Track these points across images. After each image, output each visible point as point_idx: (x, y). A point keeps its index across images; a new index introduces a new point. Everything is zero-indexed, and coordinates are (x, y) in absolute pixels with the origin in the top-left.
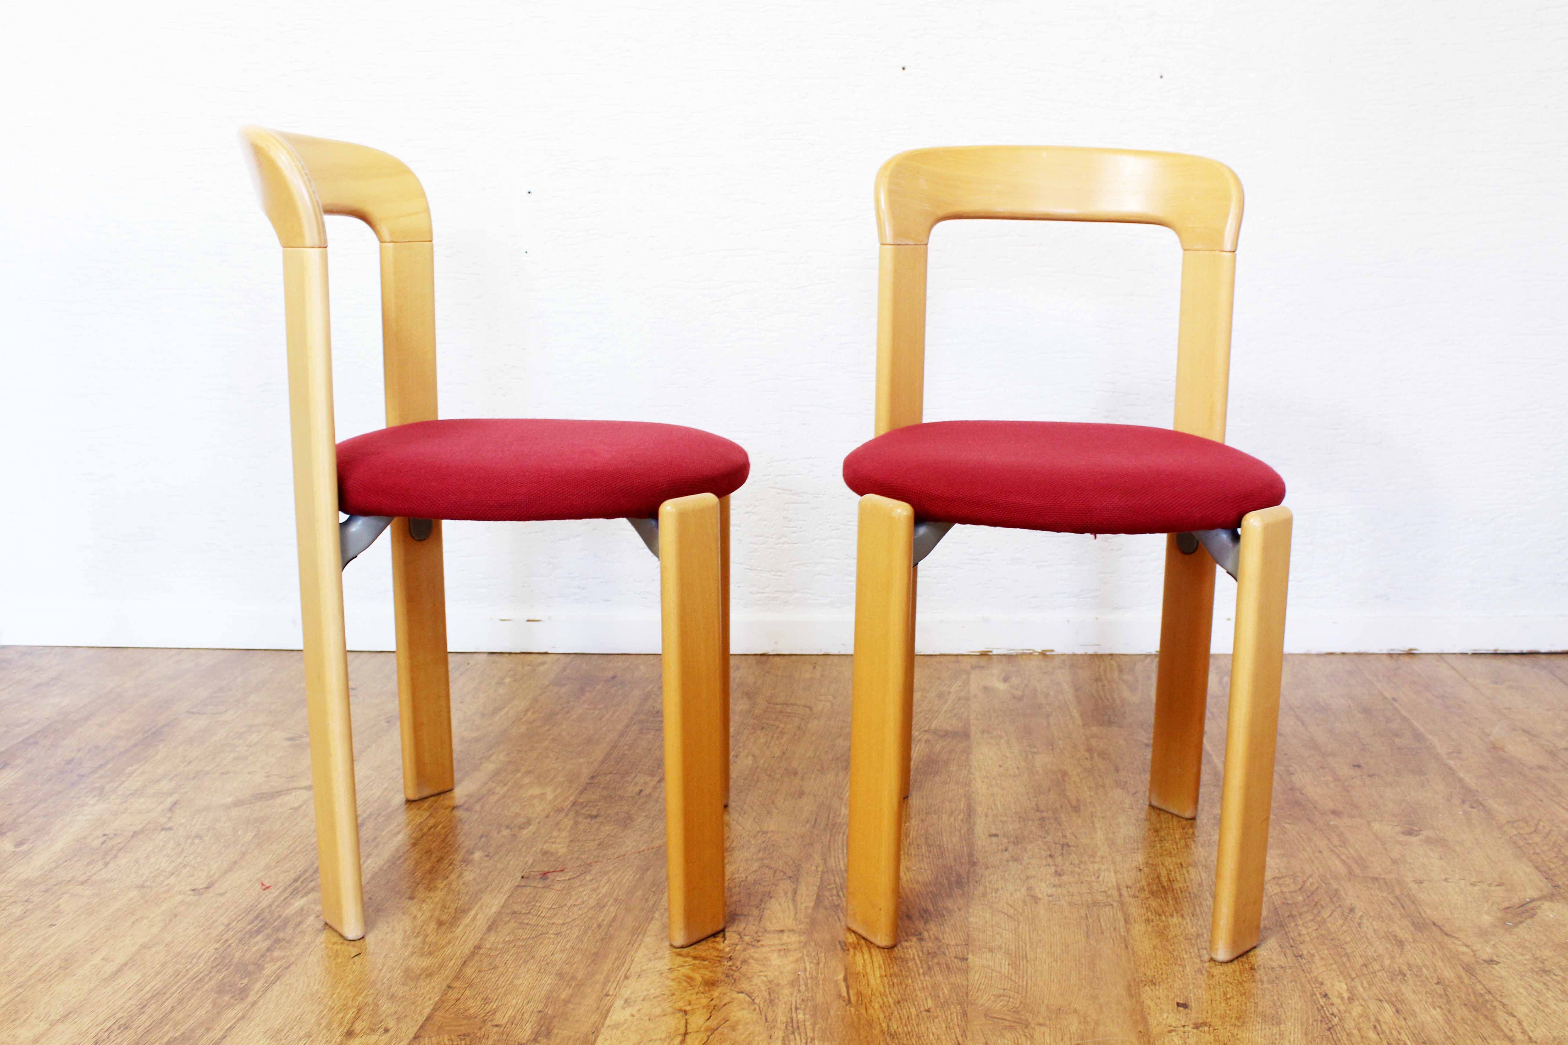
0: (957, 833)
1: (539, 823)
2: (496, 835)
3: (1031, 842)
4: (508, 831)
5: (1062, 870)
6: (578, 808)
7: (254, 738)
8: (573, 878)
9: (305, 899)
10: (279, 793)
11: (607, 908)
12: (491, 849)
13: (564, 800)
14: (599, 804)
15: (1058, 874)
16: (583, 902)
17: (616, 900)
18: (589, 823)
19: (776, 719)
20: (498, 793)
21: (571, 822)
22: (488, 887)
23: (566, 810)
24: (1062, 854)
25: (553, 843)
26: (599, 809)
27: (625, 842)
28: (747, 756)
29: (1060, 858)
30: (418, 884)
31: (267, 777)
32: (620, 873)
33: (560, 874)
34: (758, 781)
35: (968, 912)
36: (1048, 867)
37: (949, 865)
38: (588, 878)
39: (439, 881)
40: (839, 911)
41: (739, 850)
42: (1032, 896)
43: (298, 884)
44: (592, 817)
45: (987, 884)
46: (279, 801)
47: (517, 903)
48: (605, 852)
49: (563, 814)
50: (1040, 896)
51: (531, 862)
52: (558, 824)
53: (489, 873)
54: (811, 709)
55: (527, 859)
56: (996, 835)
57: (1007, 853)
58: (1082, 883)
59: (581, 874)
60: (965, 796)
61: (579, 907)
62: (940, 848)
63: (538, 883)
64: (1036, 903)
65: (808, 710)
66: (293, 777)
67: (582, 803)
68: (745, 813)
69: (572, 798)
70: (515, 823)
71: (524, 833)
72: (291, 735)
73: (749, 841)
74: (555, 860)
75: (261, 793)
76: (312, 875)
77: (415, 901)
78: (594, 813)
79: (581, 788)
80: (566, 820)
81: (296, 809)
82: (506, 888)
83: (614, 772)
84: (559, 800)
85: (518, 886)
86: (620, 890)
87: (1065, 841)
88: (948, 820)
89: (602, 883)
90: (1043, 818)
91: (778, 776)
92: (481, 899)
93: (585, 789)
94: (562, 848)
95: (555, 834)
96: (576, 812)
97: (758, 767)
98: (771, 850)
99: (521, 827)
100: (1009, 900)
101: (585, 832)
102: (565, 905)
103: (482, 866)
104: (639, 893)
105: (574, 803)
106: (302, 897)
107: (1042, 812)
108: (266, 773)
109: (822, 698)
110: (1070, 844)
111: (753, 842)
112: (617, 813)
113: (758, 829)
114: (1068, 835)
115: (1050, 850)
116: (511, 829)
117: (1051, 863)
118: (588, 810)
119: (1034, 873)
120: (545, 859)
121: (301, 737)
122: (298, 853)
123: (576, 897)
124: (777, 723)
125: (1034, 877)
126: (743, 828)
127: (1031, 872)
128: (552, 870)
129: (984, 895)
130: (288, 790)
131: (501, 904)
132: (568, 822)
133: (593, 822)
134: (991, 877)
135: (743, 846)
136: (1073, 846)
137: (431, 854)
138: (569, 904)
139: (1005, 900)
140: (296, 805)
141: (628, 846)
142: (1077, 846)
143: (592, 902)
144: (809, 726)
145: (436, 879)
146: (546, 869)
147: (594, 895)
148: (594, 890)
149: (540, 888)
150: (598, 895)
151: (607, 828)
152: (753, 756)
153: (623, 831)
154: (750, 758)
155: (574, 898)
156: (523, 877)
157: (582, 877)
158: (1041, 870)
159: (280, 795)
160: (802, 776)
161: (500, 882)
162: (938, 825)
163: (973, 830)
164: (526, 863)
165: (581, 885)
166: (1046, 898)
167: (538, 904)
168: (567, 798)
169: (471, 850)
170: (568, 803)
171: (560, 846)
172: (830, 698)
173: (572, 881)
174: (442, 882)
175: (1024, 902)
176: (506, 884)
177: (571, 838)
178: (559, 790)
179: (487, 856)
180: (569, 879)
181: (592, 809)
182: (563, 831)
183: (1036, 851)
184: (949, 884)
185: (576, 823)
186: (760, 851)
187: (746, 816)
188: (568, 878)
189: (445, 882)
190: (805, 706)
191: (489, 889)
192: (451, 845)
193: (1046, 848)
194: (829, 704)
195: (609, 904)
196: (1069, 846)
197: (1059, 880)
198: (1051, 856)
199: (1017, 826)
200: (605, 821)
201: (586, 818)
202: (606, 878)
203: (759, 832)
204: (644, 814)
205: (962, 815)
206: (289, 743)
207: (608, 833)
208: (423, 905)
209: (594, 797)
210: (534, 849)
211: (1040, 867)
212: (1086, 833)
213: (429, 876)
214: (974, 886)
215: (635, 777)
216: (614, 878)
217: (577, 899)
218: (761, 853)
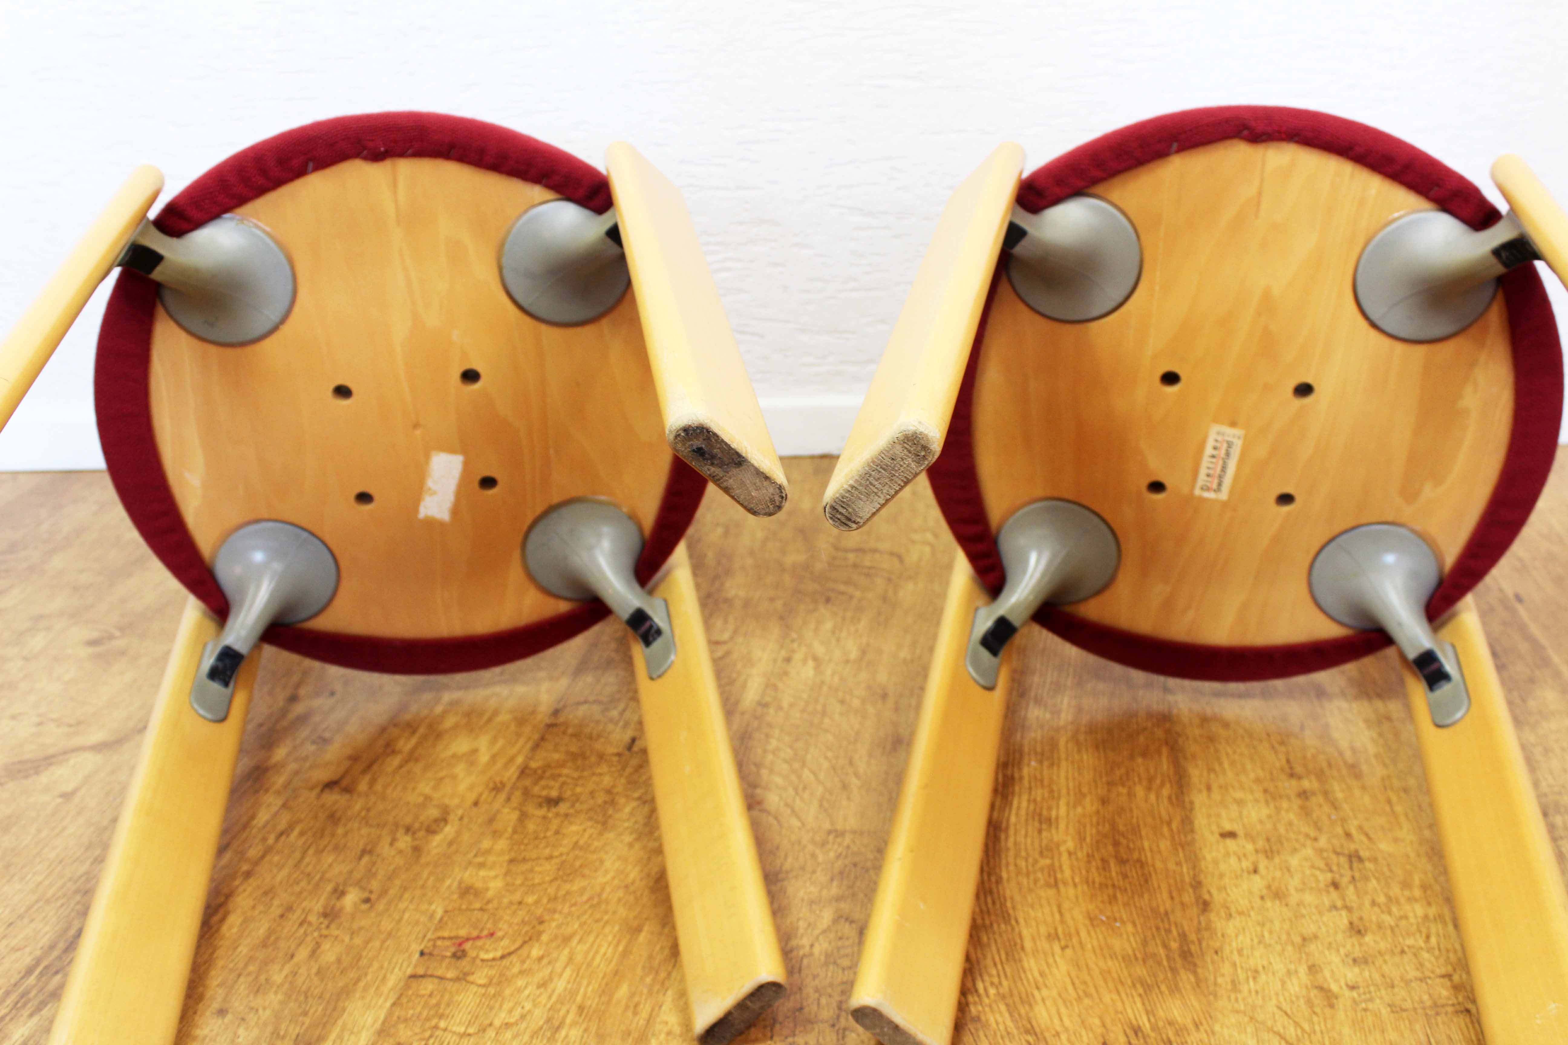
0: (1165, 830)
1: (461, 819)
2: (387, 847)
3: (1295, 850)
4: (408, 838)
5: (1361, 918)
6: (528, 782)
7: (37, 642)
8: (510, 954)
9: (35, 1019)
10: (48, 761)
11: (563, 1033)
12: (375, 885)
13: (506, 766)
14: (565, 771)
15: (1357, 930)
16: (523, 1017)
17: (581, 1008)
18: (544, 818)
19: (848, 582)
20: (400, 752)
21: (515, 816)
22: (358, 980)
23: (507, 789)
24: (1353, 878)
25: (482, 865)
26: (564, 783)
27: (602, 862)
28: (805, 661)
29: (1351, 888)
30: (239, 975)
31: (40, 724)
32: (591, 938)
33: (488, 943)
34: (824, 713)
35: (1213, 1033)
36: (1334, 913)
37: (1162, 910)
38: (536, 952)
39: (276, 967)
40: (981, 1033)
41: (796, 877)
42: (1321, 988)
43: (32, 979)
44: (553, 802)
45: (1236, 957)
46: (44, 778)
47: (406, 1020)
48: (567, 886)
49: (502, 797)
50: (1334, 988)
51: (439, 913)
52: (491, 820)
53: (367, 942)
54: (900, 558)
55: (433, 907)
56: (1232, 835)
57: (1256, 878)
58: (1403, 952)
59: (525, 942)
60: (1167, 743)
61: (515, 1029)
62: (1142, 866)
63: (448, 968)
64: (1332, 1006)
65: (896, 561)
66: (79, 723)
67: (535, 771)
68: (805, 788)
69: (520, 760)
70: (422, 818)
71: (434, 844)
72: (95, 635)
73: (813, 856)
74: (481, 909)
75: (20, 762)
76: (59, 958)
77: (229, 1017)
78: (554, 794)
79: (536, 736)
80: (506, 810)
81: (67, 796)
82: (391, 983)
83: (591, 699)
84: (500, 764)
85: (413, 976)
86: (588, 985)
87: (1353, 847)
88: (1146, 801)
89: (559, 966)
90: (1305, 792)
91: (856, 703)
92: (344, 1010)
93: (543, 739)
94: (496, 877)
95: (486, 844)
96: (526, 793)
97: (823, 683)
98: (852, 875)
99: (431, 830)
100: (1281, 999)
101: (536, 838)
102: (491, 1025)
103: (355, 926)
104: (623, 991)
105: (524, 771)
106: (31, 1015)
107: (1300, 778)
108: (40, 715)
109: (916, 537)
110: (1362, 854)
111: (821, 858)
112: (592, 793)
113: (827, 826)
114: (1354, 832)
115: (1331, 871)
116: (414, 833)
117: (1339, 904)
118: (544, 788)
119: (1313, 928)
120: (464, 907)
121: (111, 637)
122: (48, 902)
123: (511, 1004)
124: (850, 590)
125: (1316, 937)
126: (803, 825)
127: (1310, 928)
128: (475, 933)
129: (1235, 986)
130: (65, 753)
131: (378, 1025)
132: (509, 817)
133: (550, 815)
134: (1241, 938)
135: (803, 868)
136: (1369, 860)
137: (272, 899)
138: (497, 1023)
139: (1274, 1001)
140: (69, 788)
141: (606, 872)
142: (1374, 860)
143: (539, 1016)
144: (901, 594)
145: (273, 961)
146: (463, 933)
147: (543, 999)
148: (543, 985)
149: (451, 980)
150: (550, 997)
151: (574, 828)
152: (815, 659)
153: (601, 834)
154: (811, 663)
155: (507, 1006)
156: (422, 954)
157: (524, 952)
158: (1325, 919)
159: (51, 764)
160: (896, 703)
161: (381, 967)
162: (1131, 810)
163: (1191, 822)
164: (432, 916)
165: (522, 972)
166: (1347, 993)
167: (442, 1024)
168: (512, 759)
169: (341, 888)
170: (512, 773)
171: (492, 873)
172: (929, 536)
173: (505, 962)
174: (281, 970)
175: (1309, 1003)
176: (392, 972)
177: (513, 855)
178: (501, 742)
179: (367, 900)
180: (503, 957)
181: (552, 783)
182: (500, 836)
183: (1308, 872)
184: (1168, 957)
185: (523, 817)
186: (832, 880)
187: (806, 795)
188: (499, 954)
189: (287, 969)
190: (892, 554)
191: (362, 984)
192: (309, 875)
193: (1322, 865)
194: (927, 549)
195: (568, 1021)
196: (1360, 860)
197: (1361, 945)
198: (1335, 885)
199: (1265, 811)
200: (571, 811)
201: (540, 806)
202: (566, 952)
203: (829, 832)
204: (636, 795)
205: (1168, 785)
206: (90, 650)
207: (575, 839)
208: (241, 1031)
209: (556, 756)
210: (448, 882)
211: (1321, 913)
212: (1383, 828)
213: (261, 955)
214: (1213, 962)
215: (624, 710)
216: (581, 949)
217: (510, 1011)
218: (835, 883)
